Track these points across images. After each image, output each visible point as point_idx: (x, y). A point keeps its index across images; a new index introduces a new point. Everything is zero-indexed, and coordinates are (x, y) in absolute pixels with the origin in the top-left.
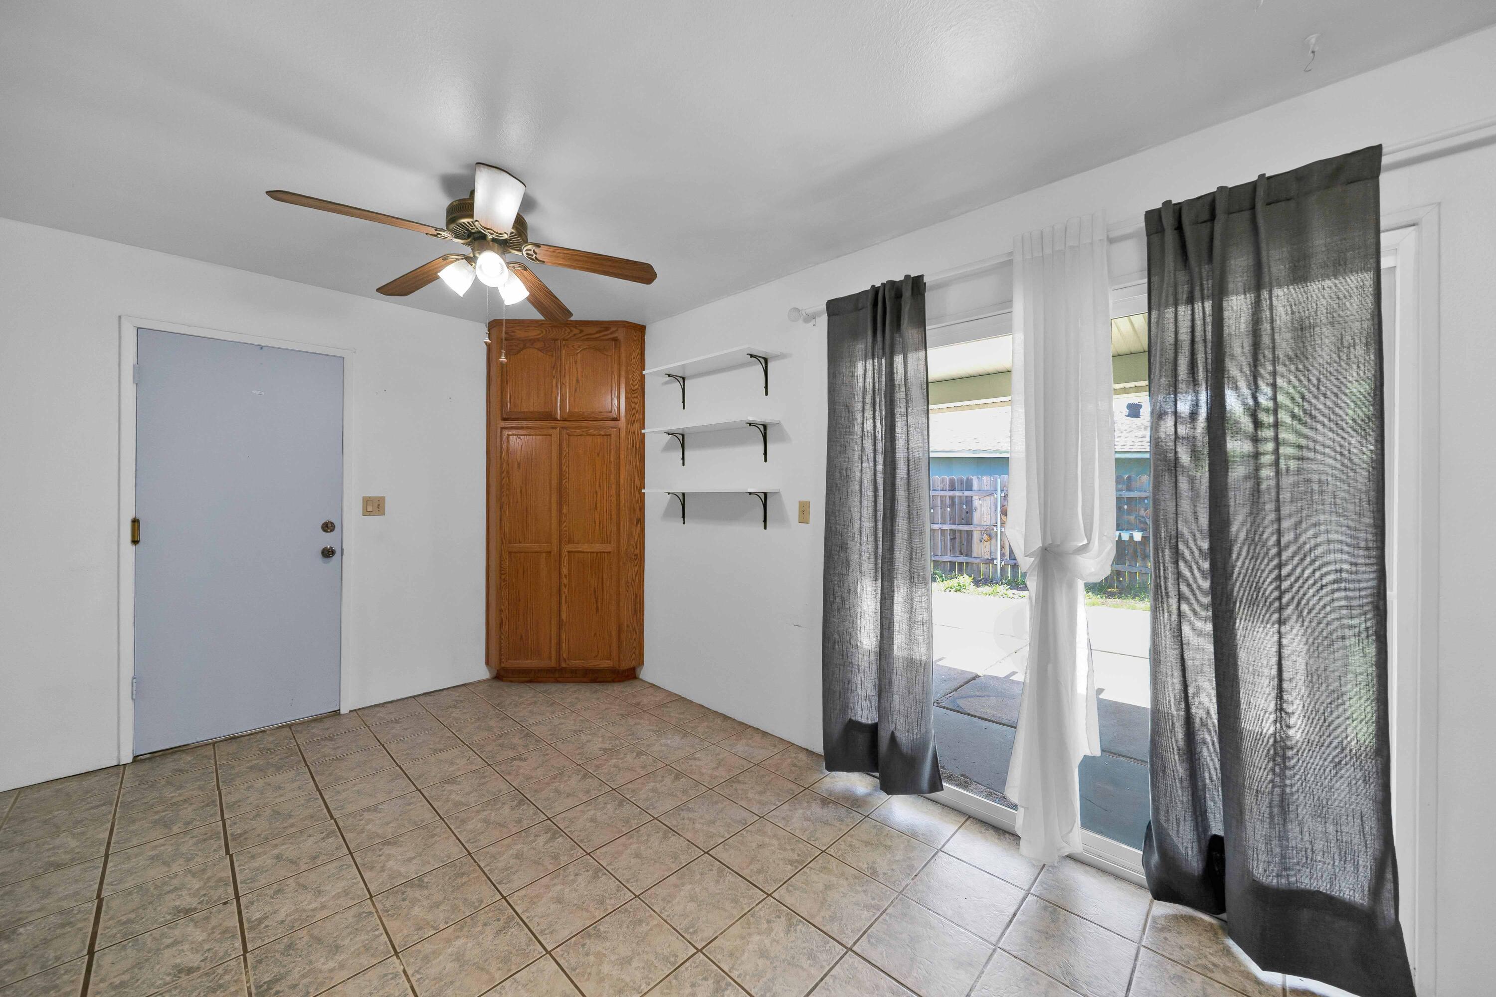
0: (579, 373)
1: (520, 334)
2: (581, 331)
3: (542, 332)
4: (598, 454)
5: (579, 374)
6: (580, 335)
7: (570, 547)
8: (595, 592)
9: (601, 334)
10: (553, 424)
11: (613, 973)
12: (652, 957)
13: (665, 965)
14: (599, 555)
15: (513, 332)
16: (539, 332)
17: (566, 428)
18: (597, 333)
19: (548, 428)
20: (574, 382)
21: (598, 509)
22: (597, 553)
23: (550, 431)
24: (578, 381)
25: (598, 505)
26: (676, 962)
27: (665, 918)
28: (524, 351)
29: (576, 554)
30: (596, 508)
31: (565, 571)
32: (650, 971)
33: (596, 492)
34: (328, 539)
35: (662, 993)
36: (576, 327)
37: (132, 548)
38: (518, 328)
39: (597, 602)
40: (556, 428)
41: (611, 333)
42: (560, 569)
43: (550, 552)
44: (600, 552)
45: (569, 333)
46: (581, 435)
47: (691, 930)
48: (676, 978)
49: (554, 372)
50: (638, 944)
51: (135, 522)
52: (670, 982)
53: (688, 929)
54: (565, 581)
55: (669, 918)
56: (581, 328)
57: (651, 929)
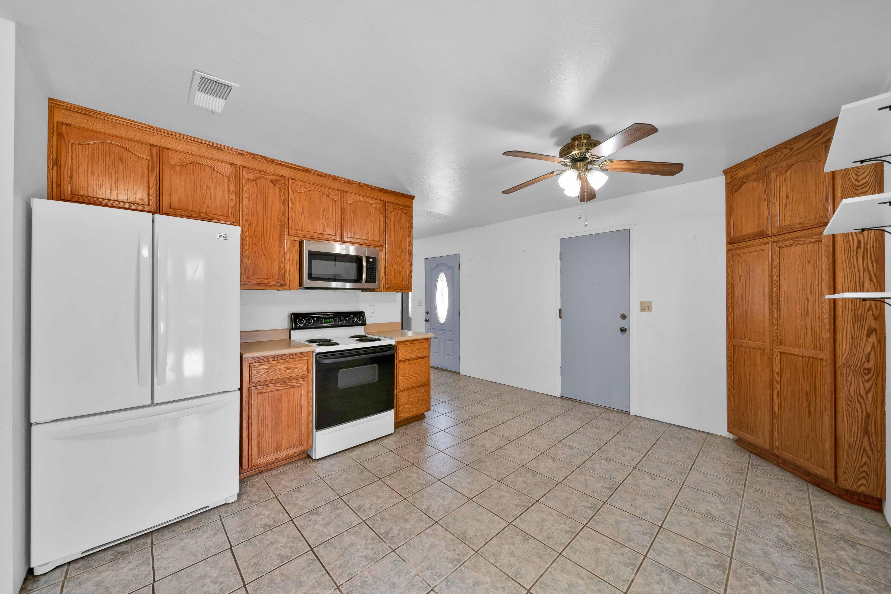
0: (789, 188)
1: (741, 174)
2: (791, 149)
3: (757, 165)
4: (809, 262)
5: (789, 191)
6: (791, 153)
7: (783, 348)
8: (807, 395)
9: (813, 142)
10: (767, 240)
11: (504, 550)
12: (517, 565)
13: (514, 573)
14: (811, 359)
15: (736, 174)
16: (755, 166)
17: (777, 242)
18: (808, 143)
19: (761, 245)
20: (785, 197)
21: (810, 314)
22: (809, 358)
23: (762, 247)
24: (787, 197)
25: (810, 311)
26: (517, 578)
27: (548, 570)
28: (743, 186)
29: (788, 356)
30: (807, 314)
31: (777, 369)
32: (508, 566)
33: (808, 299)
34: (623, 323)
35: (496, 573)
36: (785, 148)
37: (560, 319)
38: (739, 170)
39: (809, 406)
40: (767, 243)
41: (824, 136)
42: (772, 365)
43: (764, 350)
44: (813, 358)
45: (780, 156)
46: (790, 246)
47: (543, 585)
48: (506, 579)
49: (765, 195)
50: (525, 558)
51: (560, 310)
52: (503, 576)
53: (544, 584)
54: (776, 377)
55: (548, 572)
56: (791, 147)
57: (537, 564)
